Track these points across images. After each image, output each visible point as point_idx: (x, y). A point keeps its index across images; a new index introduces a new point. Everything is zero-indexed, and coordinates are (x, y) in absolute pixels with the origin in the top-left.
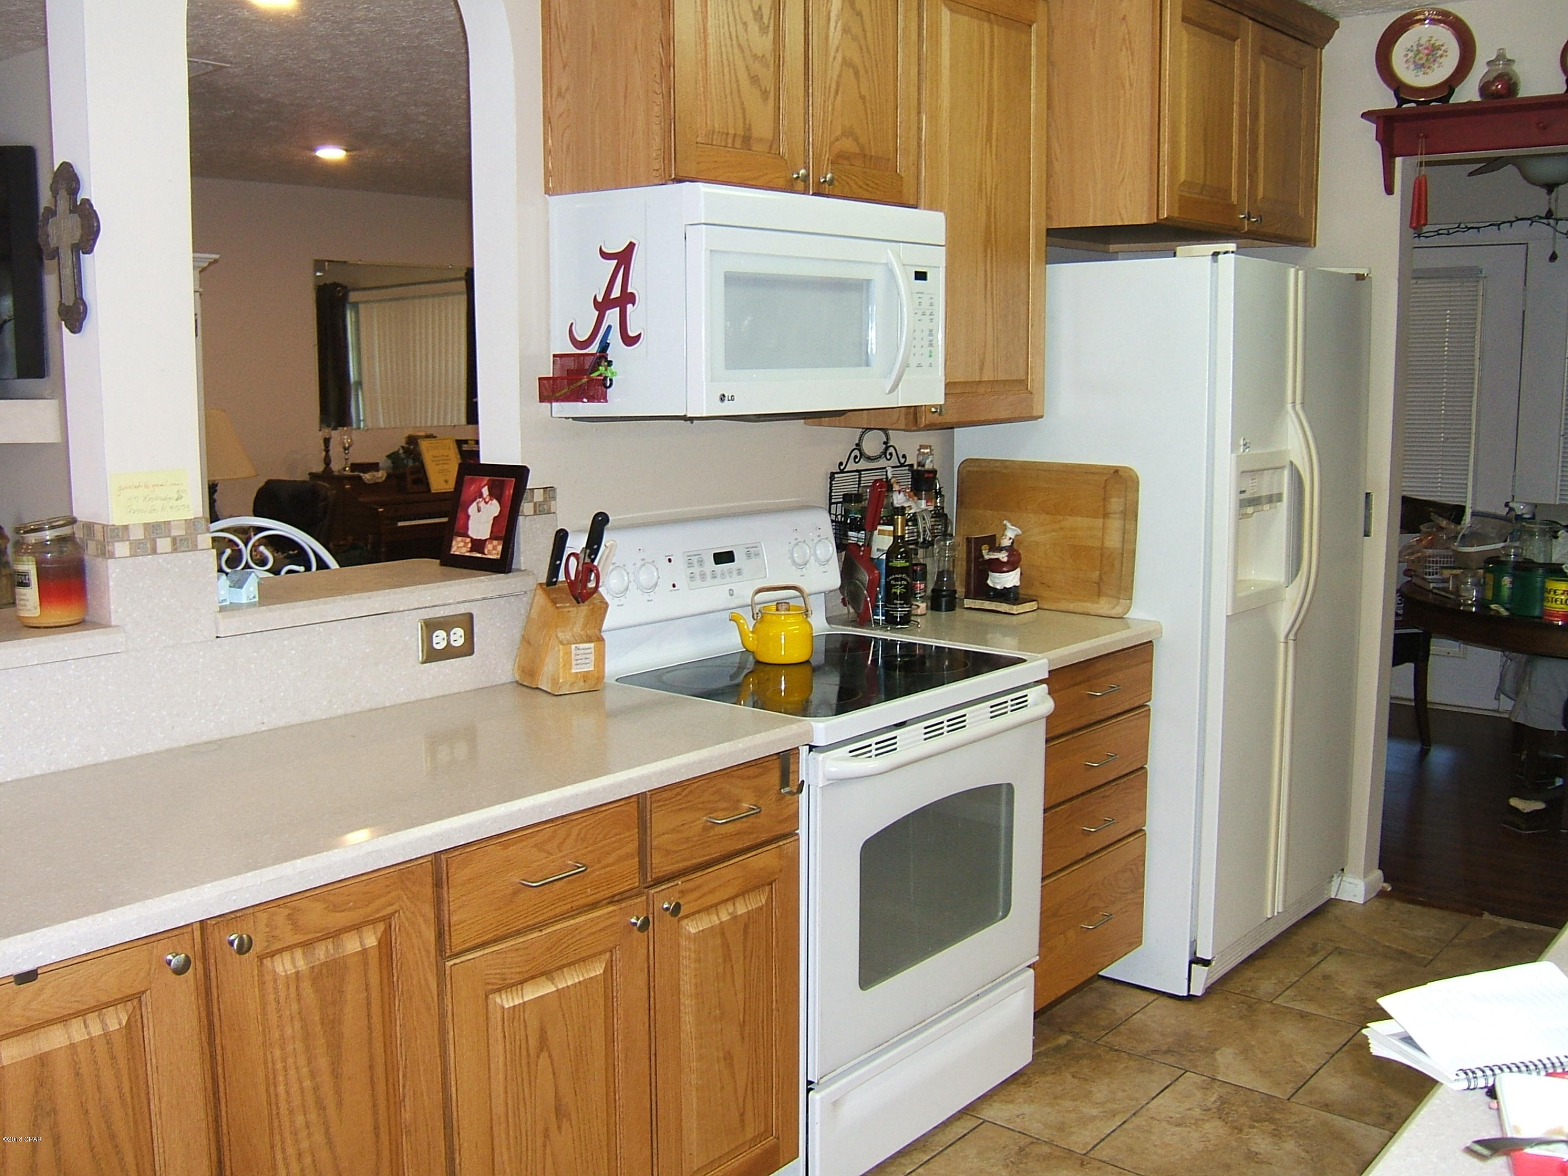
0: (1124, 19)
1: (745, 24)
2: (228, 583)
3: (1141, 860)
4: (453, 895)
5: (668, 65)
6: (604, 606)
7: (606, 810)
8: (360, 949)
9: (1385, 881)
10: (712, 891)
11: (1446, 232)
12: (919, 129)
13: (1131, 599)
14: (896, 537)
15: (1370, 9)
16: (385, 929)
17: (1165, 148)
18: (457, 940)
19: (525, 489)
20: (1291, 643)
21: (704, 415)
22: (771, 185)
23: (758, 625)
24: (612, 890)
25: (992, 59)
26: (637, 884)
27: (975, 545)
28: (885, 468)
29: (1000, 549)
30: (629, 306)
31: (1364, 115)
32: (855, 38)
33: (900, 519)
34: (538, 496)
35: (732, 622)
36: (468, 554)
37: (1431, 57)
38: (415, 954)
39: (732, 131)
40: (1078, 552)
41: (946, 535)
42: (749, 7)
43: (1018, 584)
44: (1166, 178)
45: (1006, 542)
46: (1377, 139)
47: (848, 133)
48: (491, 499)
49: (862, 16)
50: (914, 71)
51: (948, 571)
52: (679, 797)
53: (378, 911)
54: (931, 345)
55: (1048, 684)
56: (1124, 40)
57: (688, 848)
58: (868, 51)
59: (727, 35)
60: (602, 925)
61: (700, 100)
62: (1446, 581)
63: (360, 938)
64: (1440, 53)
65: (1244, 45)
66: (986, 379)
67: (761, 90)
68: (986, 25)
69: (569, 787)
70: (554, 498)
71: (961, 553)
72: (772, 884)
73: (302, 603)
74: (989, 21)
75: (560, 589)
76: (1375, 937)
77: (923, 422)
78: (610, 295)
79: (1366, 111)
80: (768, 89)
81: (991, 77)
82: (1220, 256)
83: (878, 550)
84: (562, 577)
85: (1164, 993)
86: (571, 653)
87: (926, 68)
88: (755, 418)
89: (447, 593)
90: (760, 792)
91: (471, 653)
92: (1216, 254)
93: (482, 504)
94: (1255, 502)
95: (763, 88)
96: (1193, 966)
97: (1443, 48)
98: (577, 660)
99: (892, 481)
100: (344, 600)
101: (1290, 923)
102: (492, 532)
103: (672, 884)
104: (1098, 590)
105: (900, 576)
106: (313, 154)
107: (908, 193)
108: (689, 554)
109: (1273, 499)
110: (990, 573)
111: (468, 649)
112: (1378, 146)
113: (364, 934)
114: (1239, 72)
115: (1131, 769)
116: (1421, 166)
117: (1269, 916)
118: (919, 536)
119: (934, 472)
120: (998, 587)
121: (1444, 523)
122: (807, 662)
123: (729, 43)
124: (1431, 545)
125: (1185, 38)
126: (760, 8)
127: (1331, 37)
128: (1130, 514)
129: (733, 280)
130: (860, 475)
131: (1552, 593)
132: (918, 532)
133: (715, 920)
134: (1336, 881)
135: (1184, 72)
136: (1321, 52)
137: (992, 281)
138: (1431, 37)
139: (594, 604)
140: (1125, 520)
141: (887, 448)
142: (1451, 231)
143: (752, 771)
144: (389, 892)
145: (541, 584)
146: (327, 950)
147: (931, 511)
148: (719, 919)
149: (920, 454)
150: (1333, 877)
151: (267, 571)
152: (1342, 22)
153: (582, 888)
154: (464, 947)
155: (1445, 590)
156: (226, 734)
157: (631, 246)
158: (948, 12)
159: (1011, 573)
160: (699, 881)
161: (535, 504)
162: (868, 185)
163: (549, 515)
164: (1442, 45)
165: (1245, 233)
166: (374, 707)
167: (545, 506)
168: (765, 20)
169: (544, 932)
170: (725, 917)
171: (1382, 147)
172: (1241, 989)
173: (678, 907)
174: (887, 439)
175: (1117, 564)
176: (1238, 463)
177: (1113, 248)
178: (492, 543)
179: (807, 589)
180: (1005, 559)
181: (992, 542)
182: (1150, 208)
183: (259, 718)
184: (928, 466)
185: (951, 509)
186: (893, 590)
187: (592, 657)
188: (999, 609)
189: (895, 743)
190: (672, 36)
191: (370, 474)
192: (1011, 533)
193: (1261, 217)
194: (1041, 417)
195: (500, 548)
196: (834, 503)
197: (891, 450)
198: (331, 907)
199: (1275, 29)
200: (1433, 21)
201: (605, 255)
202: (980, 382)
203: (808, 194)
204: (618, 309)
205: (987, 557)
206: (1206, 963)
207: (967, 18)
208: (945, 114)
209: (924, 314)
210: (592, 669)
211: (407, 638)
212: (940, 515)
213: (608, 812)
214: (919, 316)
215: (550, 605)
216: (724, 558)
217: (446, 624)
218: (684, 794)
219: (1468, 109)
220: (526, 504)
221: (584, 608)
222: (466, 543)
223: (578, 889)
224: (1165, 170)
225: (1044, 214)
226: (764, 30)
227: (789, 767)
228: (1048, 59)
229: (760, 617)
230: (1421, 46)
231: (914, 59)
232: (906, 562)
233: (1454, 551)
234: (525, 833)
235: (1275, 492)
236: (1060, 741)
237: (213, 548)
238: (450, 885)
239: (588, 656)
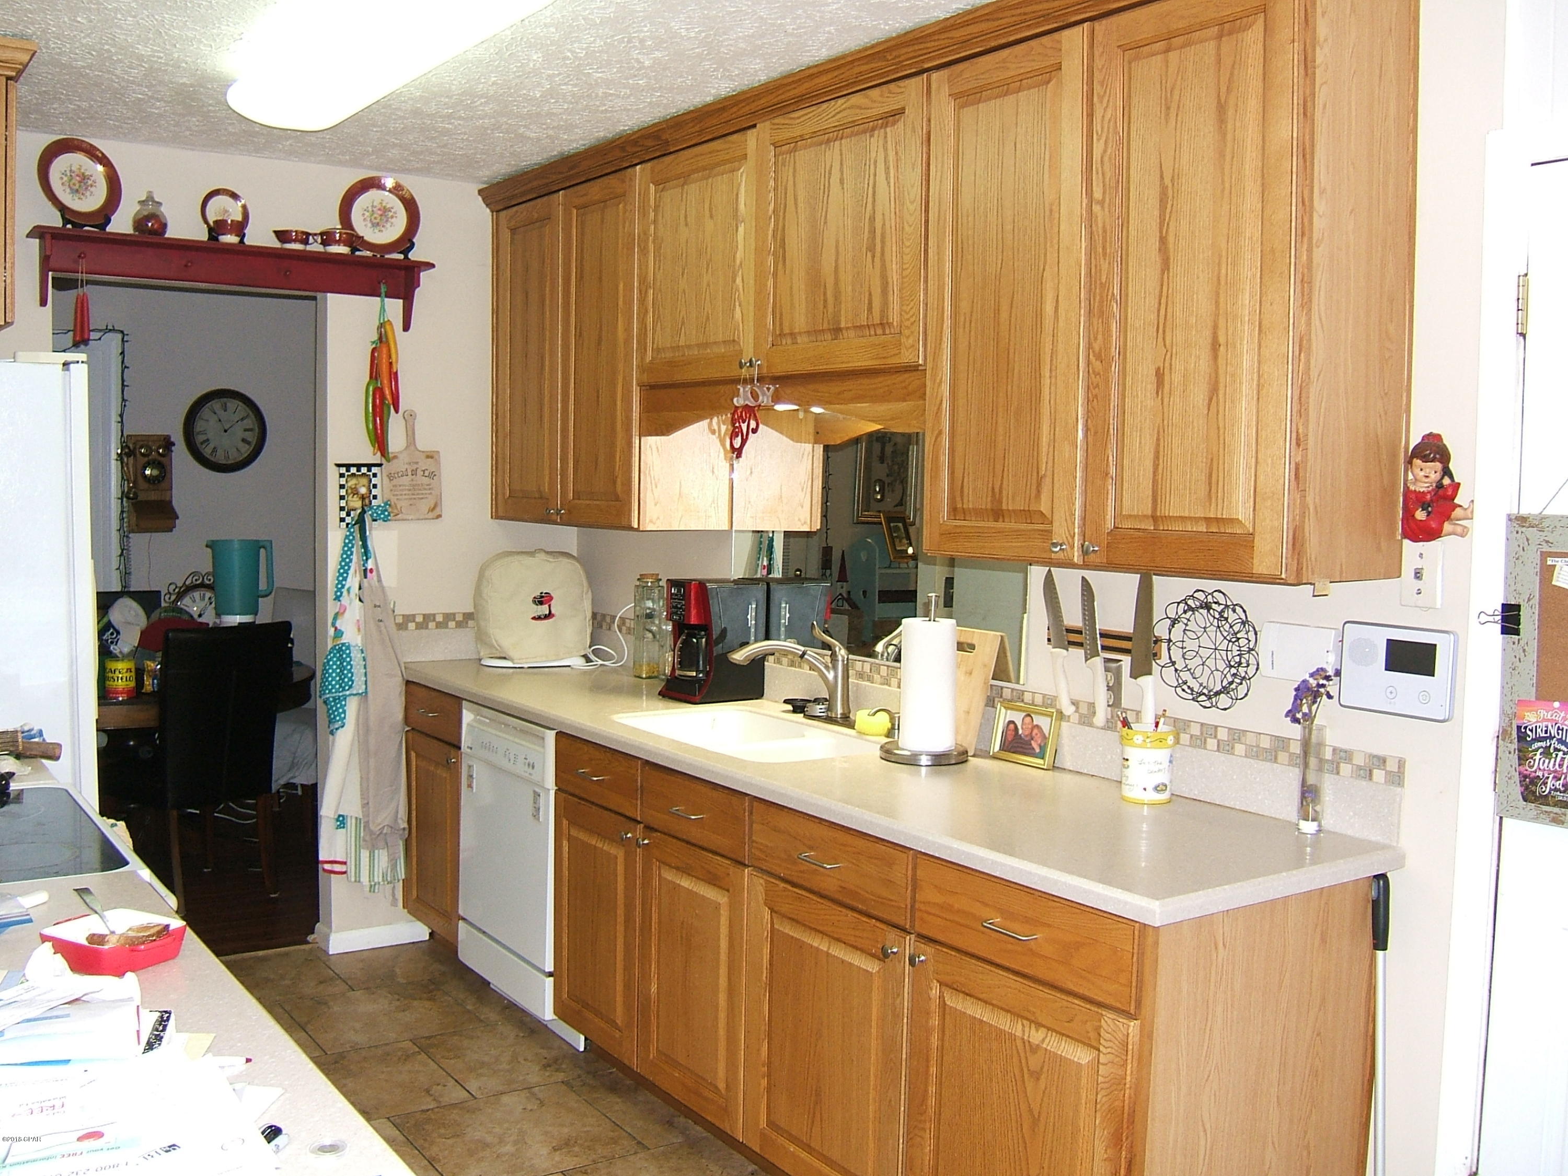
37: (82, 184)
82: (72, 366)
92: (67, 363)
97: (92, 178)
131: (117, 672)
230: (74, 172)
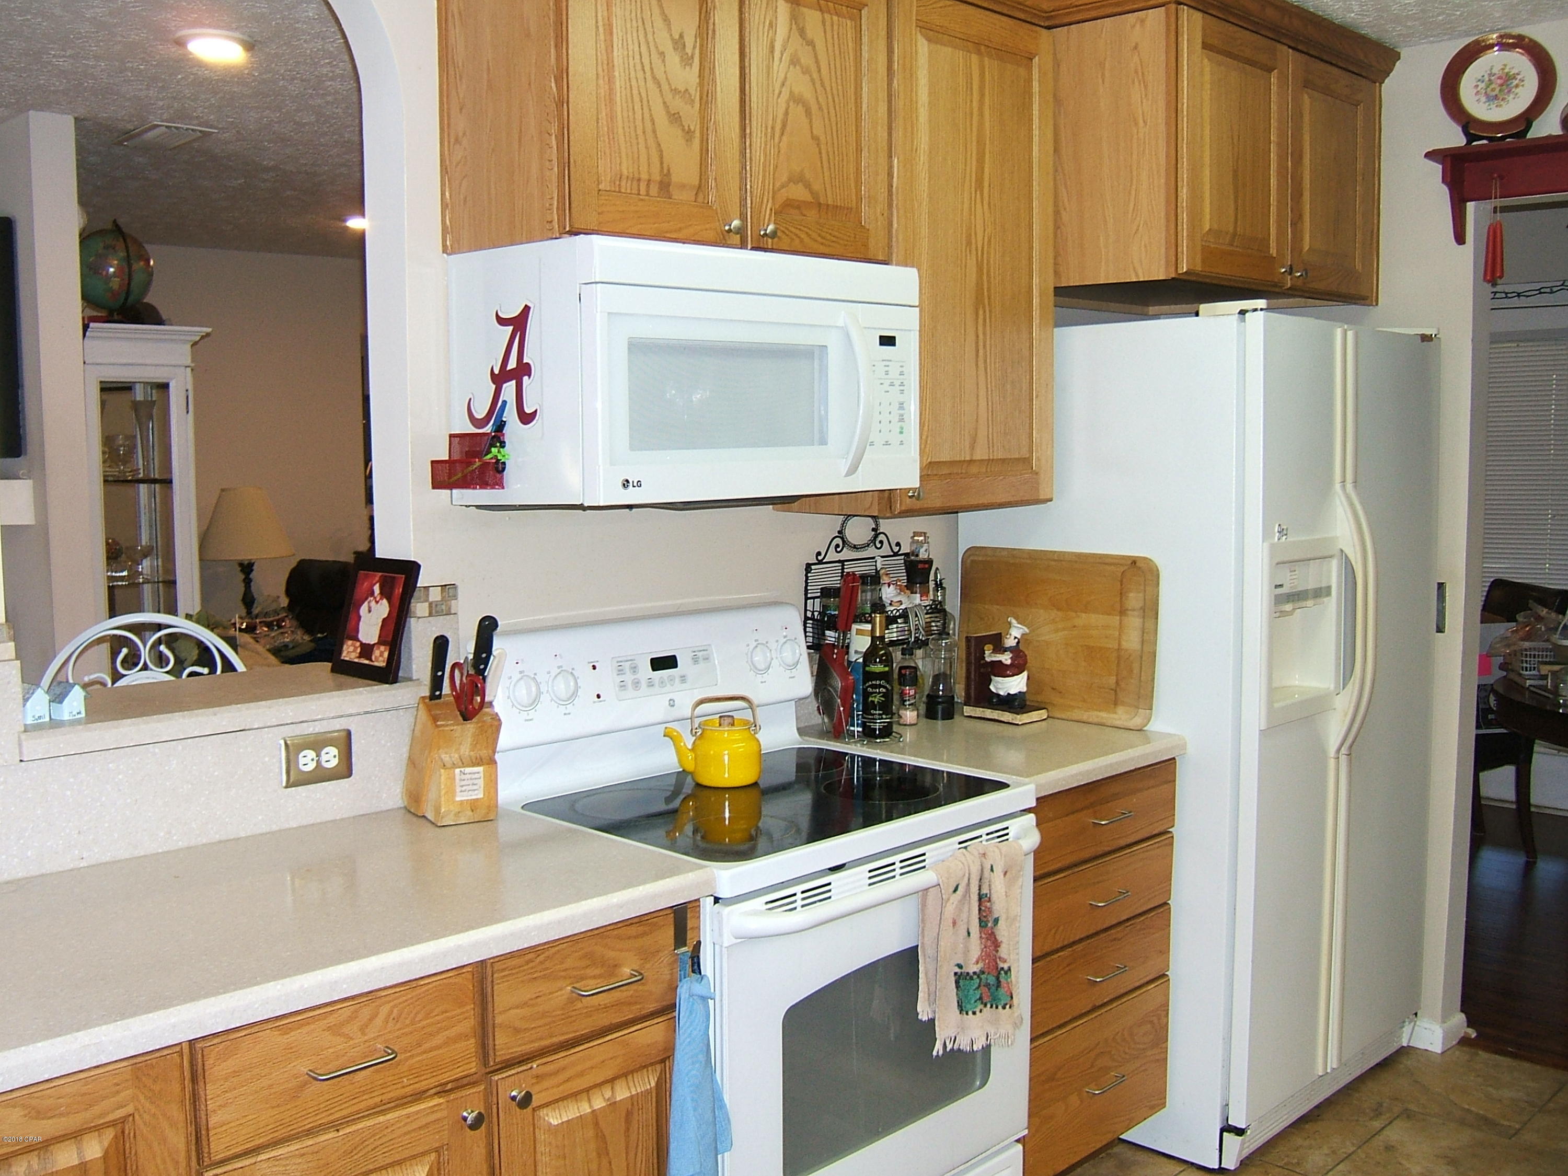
0: (1136, 48)
1: (662, 54)
2: (47, 697)
3: (1164, 1007)
4: (212, 1091)
5: (562, 102)
6: (496, 723)
7: (429, 983)
8: (76, 1163)
9: (1468, 1026)
10: (581, 1074)
11: (1548, 290)
12: (890, 175)
13: (1151, 709)
14: (874, 638)
15: (1434, 36)
16: (116, 1137)
17: (1184, 193)
18: (218, 1147)
19: (415, 586)
20: (1343, 759)
21: (602, 504)
22: (696, 238)
23: (698, 742)
24: (440, 1077)
25: (982, 95)
26: (473, 1070)
27: (975, 646)
28: (874, 558)
29: (1004, 650)
30: (525, 378)
31: (1429, 155)
32: (806, 71)
33: (878, 618)
34: (435, 595)
35: (667, 738)
36: (356, 660)
37: (1504, 87)
38: (157, 1166)
39: (644, 176)
40: (1092, 653)
41: (943, 633)
42: (668, 36)
43: (1025, 690)
44: (1185, 226)
45: (1010, 642)
46: (1443, 181)
47: (798, 179)
48: (381, 599)
49: (814, 47)
50: (883, 109)
51: (945, 674)
52: (531, 965)
53: (101, 1116)
54: (902, 420)
55: (1036, 814)
56: (1136, 72)
57: (545, 1025)
58: (823, 85)
59: (639, 67)
60: (424, 1121)
61: (604, 141)
62: (1544, 677)
63: (78, 1148)
64: (1515, 82)
65: (1283, 78)
66: (979, 458)
67: (683, 130)
68: (975, 58)
69: (373, 958)
70: (455, 597)
71: (960, 653)
72: (665, 1062)
73: (129, 720)
74: (979, 53)
75: (447, 704)
76: (1452, 1097)
77: (898, 508)
78: (506, 366)
79: (1430, 150)
80: (692, 128)
81: (981, 114)
82: (1247, 315)
83: (856, 652)
84: (446, 689)
85: (1192, 1164)
86: (454, 779)
87: (899, 104)
88: (681, 506)
89: (314, 708)
90: (647, 955)
91: (349, 774)
92: (1243, 312)
93: (373, 604)
94: (1297, 597)
95: (686, 128)
96: (1225, 1134)
97: (1519, 77)
98: (462, 786)
99: (882, 572)
100: (184, 717)
101: (1349, 1079)
102: (380, 637)
103: (524, 1068)
104: (1114, 699)
105: (878, 682)
106: (343, 225)
107: (876, 245)
108: (620, 659)
109: (1321, 593)
110: (993, 677)
111: (345, 770)
112: (1445, 190)
113: (85, 1143)
114: (1276, 108)
115: (1149, 907)
116: (1495, 212)
117: (1320, 1074)
118: (910, 634)
119: (930, 562)
120: (1002, 693)
121: (1544, 612)
122: (755, 784)
123: (640, 75)
124: (1528, 637)
125: (1207, 69)
126: (681, 36)
127: (1392, 70)
128: (1151, 610)
129: (637, 347)
130: (843, 565)
132: (910, 630)
133: (585, 1108)
134: (1407, 1029)
135: (1207, 104)
136: (1380, 86)
137: (984, 346)
138: (1505, 65)
139: (484, 722)
140: (1144, 617)
141: (876, 536)
142: (1555, 289)
143: (633, 930)
144: (118, 1092)
145: (423, 698)
146: (29, 1166)
147: (925, 607)
148: (591, 1106)
149: (913, 542)
150: (1404, 1022)
151: (167, 672)
152: (1404, 53)
153: (396, 1077)
154: (228, 1153)
155: (1544, 688)
156: (34, 871)
157: (527, 309)
158: (926, 43)
159: (1016, 677)
160: (562, 1063)
161: (431, 604)
162: (823, 238)
163: (448, 617)
164: (1518, 74)
165: (1290, 289)
166: (224, 838)
167: (444, 607)
168: (689, 50)
169: (341, 1133)
170: (599, 1103)
171: (1450, 189)
172: (1286, 1160)
173: (528, 1098)
174: (877, 525)
175: (1136, 666)
176: (1272, 555)
177: (1152, 310)
178: (379, 648)
179: (756, 701)
180: (1009, 662)
181: (997, 642)
182: (1167, 262)
183: (77, 852)
184: (923, 555)
185: (953, 605)
186: (870, 699)
187: (481, 782)
188: (1002, 719)
189: (830, 891)
190: (565, 68)
192: (1016, 632)
193: (1306, 270)
194: (1051, 500)
195: (386, 654)
196: (811, 598)
197: (882, 537)
198: (33, 1113)
199: (1322, 60)
200: (1504, 46)
201: (502, 321)
202: (971, 461)
203: (747, 249)
204: (514, 382)
205: (988, 659)
206: (1240, 1132)
207: (950, 49)
208: (923, 157)
209: (892, 385)
210: (481, 796)
211: (267, 759)
212: (938, 609)
213: (430, 986)
214: (886, 387)
215: (429, 723)
216: (664, 663)
217: (317, 744)
218: (538, 960)
219: (1549, 145)
220: (419, 605)
221: (471, 727)
222: (356, 648)
223: (390, 1079)
224: (1184, 217)
225: (1051, 271)
226: (687, 61)
227: (686, 924)
228: (1055, 95)
229: (701, 733)
230: (1495, 74)
231: (883, 95)
232: (885, 666)
233: (1554, 644)
234: (311, 1014)
235: (1324, 585)
236: (1058, 877)
237: (17, 659)
238: (207, 1081)
239: (475, 782)
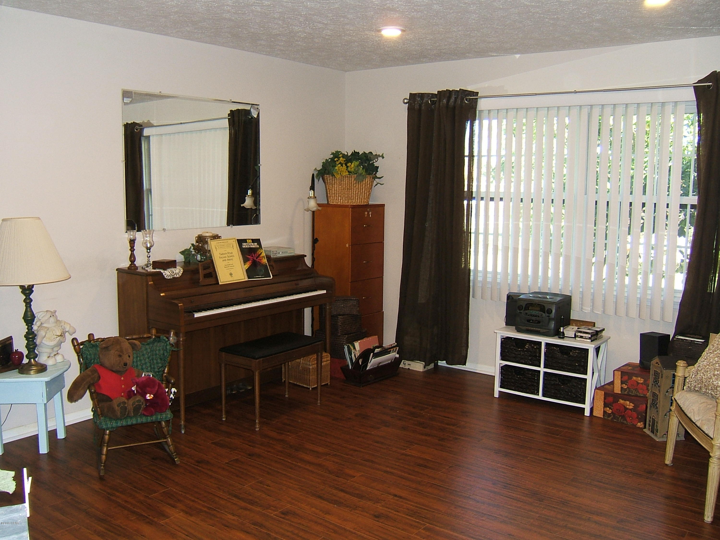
191: (169, 270)
